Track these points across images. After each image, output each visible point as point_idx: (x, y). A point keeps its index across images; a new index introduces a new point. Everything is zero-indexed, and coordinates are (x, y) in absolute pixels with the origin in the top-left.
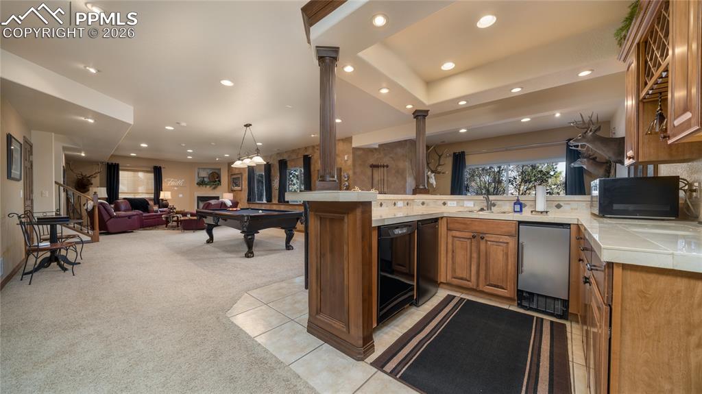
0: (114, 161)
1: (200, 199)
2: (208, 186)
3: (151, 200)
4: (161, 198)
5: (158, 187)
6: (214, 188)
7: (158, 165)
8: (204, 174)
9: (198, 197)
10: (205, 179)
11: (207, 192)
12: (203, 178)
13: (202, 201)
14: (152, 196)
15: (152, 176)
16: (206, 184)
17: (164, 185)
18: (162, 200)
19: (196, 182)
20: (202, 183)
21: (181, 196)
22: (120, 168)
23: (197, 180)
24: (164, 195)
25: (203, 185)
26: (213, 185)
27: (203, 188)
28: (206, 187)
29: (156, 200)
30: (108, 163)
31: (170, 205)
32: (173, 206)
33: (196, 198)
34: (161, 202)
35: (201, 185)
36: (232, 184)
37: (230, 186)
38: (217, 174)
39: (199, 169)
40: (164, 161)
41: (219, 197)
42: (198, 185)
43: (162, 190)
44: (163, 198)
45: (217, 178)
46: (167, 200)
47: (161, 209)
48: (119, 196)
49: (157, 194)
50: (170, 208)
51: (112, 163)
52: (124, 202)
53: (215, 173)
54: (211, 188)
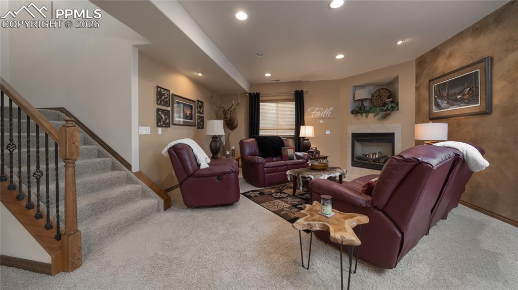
0: (256, 91)
1: (359, 138)
2: (371, 115)
3: (289, 137)
4: (300, 136)
5: (300, 121)
6: (385, 117)
7: (299, 89)
8: (362, 94)
9: (353, 134)
10: (366, 104)
11: (371, 124)
12: (362, 100)
13: (358, 141)
14: (293, 133)
15: (293, 105)
16: (369, 112)
17: (307, 117)
18: (303, 138)
19: (350, 110)
20: (359, 109)
21: (328, 132)
22: (261, 99)
23: (350, 106)
24: (307, 131)
25: (361, 114)
26: (382, 110)
27: (362, 118)
28: (367, 117)
29: (294, 138)
30: (250, 93)
31: (312, 146)
32: (316, 148)
33: (350, 136)
34: (301, 143)
35: (359, 113)
36: (432, 103)
37: (425, 107)
38: (388, 90)
39: (356, 87)
40: (307, 82)
41: (393, 134)
42: (353, 114)
43: (303, 125)
44: (304, 136)
45: (389, 98)
46: (308, 139)
47: (298, 154)
48: (260, 134)
49: (298, 130)
50: (311, 152)
51: (254, 93)
52: (252, 141)
53: (384, 90)
54: (377, 117)
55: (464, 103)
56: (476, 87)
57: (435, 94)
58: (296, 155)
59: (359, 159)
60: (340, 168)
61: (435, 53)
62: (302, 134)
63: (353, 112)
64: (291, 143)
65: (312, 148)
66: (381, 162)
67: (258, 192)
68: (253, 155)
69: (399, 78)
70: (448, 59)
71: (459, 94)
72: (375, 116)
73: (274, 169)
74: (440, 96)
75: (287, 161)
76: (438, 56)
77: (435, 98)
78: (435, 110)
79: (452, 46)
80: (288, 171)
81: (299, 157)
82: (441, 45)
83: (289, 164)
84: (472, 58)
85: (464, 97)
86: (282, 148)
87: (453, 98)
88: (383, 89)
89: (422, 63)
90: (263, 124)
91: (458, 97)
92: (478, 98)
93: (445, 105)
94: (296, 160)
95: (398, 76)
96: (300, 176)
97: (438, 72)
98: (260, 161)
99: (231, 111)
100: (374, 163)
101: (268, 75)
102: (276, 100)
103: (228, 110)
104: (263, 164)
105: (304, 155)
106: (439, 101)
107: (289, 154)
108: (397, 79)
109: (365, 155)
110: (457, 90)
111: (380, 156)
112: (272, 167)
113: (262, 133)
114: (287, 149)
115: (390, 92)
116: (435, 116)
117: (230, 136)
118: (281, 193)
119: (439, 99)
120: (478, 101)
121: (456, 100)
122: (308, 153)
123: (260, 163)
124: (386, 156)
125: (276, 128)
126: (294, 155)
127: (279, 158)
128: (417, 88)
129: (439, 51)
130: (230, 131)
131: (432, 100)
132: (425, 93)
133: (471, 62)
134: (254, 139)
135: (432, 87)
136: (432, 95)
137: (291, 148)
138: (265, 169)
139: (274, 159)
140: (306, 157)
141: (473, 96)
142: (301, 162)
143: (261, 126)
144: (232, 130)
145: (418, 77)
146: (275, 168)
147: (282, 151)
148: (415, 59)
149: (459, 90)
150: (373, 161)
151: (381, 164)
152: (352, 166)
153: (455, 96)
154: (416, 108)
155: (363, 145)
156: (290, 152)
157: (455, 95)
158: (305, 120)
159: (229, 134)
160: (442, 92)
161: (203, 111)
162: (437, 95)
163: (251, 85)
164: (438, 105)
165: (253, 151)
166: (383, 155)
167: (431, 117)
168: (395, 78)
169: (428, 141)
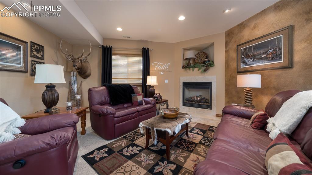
0: (108, 44)
1: (187, 85)
2: (196, 69)
3: (138, 85)
4: (147, 84)
5: (146, 72)
6: (205, 71)
7: (146, 46)
8: (190, 54)
9: (184, 83)
12: (189, 59)
13: (187, 88)
14: (140, 82)
15: (140, 60)
16: (194, 67)
18: (149, 86)
19: (181, 65)
20: (188, 65)
21: (166, 81)
22: (113, 52)
23: (181, 63)
24: (152, 80)
25: (189, 68)
26: (204, 66)
27: (190, 71)
28: (193, 71)
29: (142, 86)
30: (103, 46)
31: (156, 92)
32: (160, 94)
33: (182, 84)
34: (148, 89)
35: (187, 67)
36: (240, 61)
37: (234, 65)
38: (205, 53)
39: (185, 49)
40: (151, 42)
41: (211, 83)
42: (183, 68)
43: (149, 75)
44: (150, 84)
45: (207, 58)
46: (153, 87)
47: (146, 99)
48: (112, 82)
49: (145, 80)
50: (156, 97)
51: (106, 46)
52: (102, 90)
53: (203, 53)
54: (200, 71)
55: (269, 60)
56: (279, 49)
57: (242, 55)
58: (145, 101)
59: (187, 101)
60: (187, 114)
61: (242, 26)
62: (148, 83)
63: (183, 67)
64: (140, 89)
65: (156, 94)
66: (202, 103)
67: (106, 150)
68: (102, 104)
69: (215, 44)
70: (252, 30)
71: (264, 54)
72: (199, 70)
73: (124, 118)
74: (246, 56)
75: (138, 108)
76: (244, 28)
77: (242, 57)
78: (242, 66)
79: (256, 20)
80: (141, 123)
81: (147, 103)
82: (247, 21)
83: (139, 110)
84: (274, 28)
85: (268, 56)
86: (133, 95)
87: (258, 57)
88: (201, 52)
89: (230, 34)
90: (115, 73)
91: (263, 56)
92: (281, 56)
93: (251, 62)
94: (145, 106)
95: (214, 43)
96: (155, 129)
97: (244, 39)
98: (109, 112)
99: (81, 60)
100: (198, 103)
101: (119, 29)
102: (127, 54)
103: (78, 59)
104: (112, 114)
105: (152, 100)
106: (246, 60)
107: (139, 100)
108: (213, 44)
109: (191, 98)
110: (262, 51)
111: (201, 98)
112: (123, 116)
113: (114, 82)
114: (137, 95)
115: (206, 54)
116: (242, 70)
117: (83, 84)
118: (133, 145)
119: (246, 58)
120: (281, 59)
121: (262, 59)
122: (154, 98)
123: (109, 114)
124: (205, 98)
125: (127, 78)
126: (143, 101)
127: (129, 104)
128: (226, 52)
129: (245, 25)
130: (82, 80)
131: (240, 59)
132: (233, 55)
133: (273, 31)
134: (104, 88)
135: (240, 50)
136: (240, 56)
137: (140, 95)
138: (115, 119)
139: (125, 106)
140: (153, 102)
141: (277, 55)
142: (149, 107)
143: (114, 75)
144: (85, 78)
145: (227, 44)
146: (126, 116)
147: (132, 98)
148: (225, 32)
149: (263, 52)
150: (197, 102)
151: (202, 104)
152: (183, 105)
153: (260, 56)
154: (225, 65)
155: (189, 91)
156: (140, 98)
157: (260, 54)
158: (150, 72)
159: (82, 82)
160: (248, 54)
161: (43, 56)
162: (244, 56)
163: (104, 39)
164: (245, 63)
165: (103, 99)
166: (203, 97)
167: (239, 71)
168: (212, 44)
169: (247, 88)
